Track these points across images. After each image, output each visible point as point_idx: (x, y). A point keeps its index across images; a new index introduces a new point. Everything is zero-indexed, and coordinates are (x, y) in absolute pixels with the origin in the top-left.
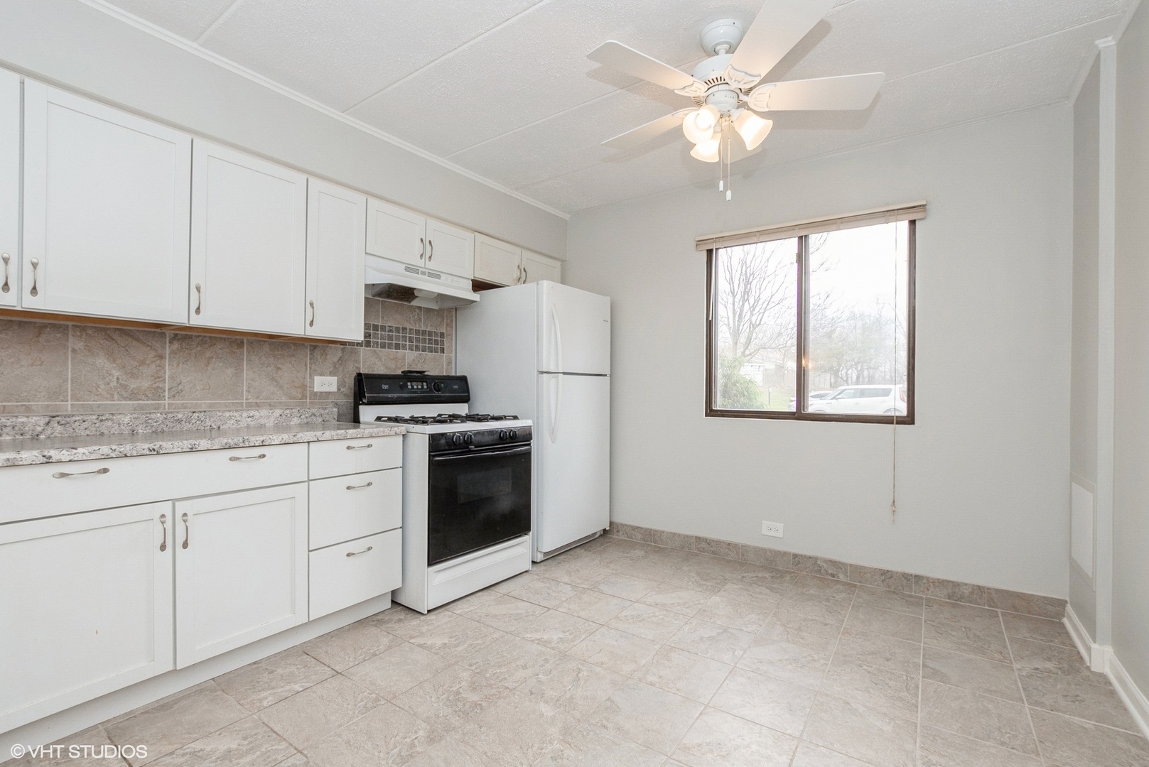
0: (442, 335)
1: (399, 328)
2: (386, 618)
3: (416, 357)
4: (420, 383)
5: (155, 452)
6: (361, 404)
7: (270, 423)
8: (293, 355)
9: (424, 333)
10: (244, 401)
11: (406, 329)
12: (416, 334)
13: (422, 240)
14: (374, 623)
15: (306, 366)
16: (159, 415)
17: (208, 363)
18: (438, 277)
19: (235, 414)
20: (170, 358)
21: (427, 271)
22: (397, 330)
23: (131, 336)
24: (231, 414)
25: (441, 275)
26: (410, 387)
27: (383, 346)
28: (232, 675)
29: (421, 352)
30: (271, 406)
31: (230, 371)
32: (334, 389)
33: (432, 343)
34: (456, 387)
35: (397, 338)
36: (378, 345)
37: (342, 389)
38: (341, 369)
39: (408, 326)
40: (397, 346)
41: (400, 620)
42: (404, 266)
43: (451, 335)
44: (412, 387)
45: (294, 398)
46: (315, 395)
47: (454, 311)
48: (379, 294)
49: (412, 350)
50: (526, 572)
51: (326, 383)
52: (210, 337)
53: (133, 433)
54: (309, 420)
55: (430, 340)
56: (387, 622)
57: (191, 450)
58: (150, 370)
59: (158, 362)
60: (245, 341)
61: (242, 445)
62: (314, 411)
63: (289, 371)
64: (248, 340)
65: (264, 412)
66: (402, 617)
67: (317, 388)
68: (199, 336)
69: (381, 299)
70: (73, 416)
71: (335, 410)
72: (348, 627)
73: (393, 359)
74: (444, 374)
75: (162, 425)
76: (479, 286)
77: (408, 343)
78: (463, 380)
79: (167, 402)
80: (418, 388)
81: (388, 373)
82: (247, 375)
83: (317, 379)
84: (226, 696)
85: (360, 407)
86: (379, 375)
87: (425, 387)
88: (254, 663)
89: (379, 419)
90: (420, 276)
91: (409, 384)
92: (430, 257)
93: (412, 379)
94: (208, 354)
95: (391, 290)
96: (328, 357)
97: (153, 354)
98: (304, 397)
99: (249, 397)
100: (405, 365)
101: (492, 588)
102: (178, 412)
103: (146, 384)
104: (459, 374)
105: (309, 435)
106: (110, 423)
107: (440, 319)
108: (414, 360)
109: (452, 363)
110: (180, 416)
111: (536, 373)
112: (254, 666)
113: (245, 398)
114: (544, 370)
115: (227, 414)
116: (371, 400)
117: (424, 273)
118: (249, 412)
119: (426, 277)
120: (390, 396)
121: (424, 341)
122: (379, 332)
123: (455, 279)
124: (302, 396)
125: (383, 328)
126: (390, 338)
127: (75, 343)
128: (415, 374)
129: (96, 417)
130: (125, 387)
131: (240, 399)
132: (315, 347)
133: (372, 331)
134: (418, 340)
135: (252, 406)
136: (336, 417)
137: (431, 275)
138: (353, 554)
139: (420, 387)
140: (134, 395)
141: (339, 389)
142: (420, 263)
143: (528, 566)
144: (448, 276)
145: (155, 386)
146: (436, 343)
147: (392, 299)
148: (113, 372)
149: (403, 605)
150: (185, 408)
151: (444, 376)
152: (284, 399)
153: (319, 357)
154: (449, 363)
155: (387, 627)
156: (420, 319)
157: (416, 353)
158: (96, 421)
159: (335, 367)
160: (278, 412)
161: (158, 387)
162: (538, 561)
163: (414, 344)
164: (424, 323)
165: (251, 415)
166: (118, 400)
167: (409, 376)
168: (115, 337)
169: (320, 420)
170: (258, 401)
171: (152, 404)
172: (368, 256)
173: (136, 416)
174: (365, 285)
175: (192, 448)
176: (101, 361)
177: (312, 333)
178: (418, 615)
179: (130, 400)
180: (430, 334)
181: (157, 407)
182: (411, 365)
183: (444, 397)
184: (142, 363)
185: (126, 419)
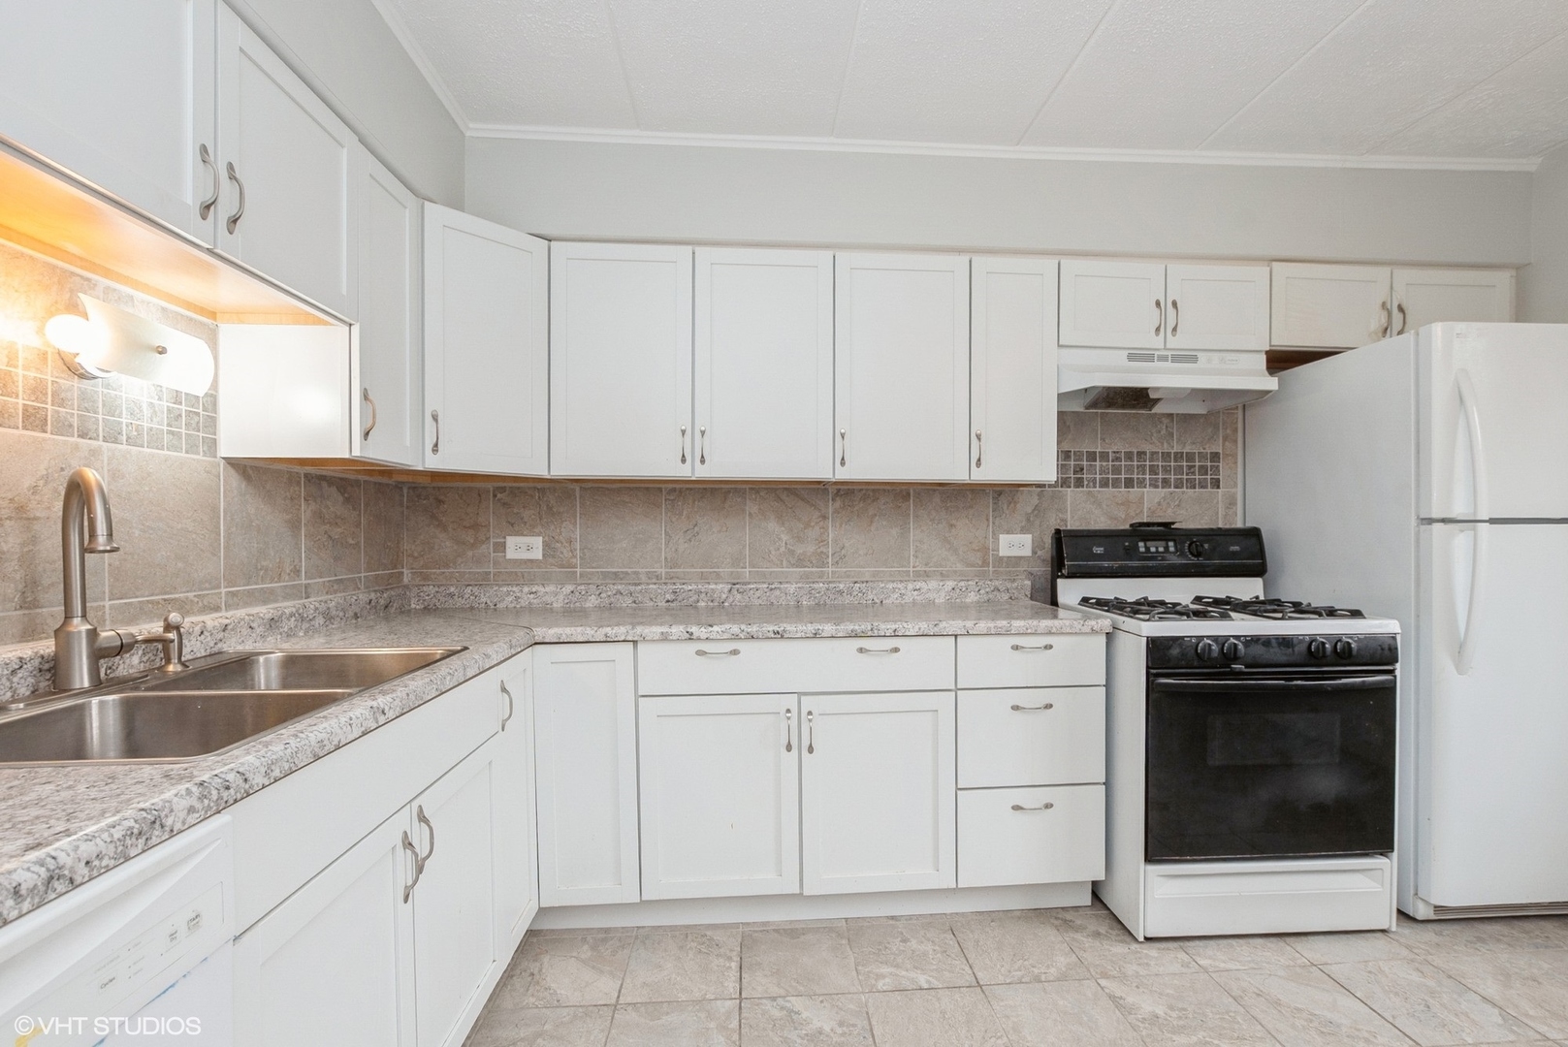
0: (1215, 456)
1: (1131, 453)
2: (1079, 922)
3: (1164, 498)
4: (1163, 543)
5: (779, 635)
6: (1059, 577)
7: (940, 599)
8: (971, 507)
9: (1178, 456)
10: (911, 569)
11: (1144, 453)
12: (1164, 460)
13: (1158, 304)
14: (1057, 922)
15: (988, 520)
16: (821, 585)
17: (872, 522)
18: (1194, 359)
19: (900, 586)
20: (833, 517)
21: (1169, 353)
22: (1129, 456)
23: (797, 495)
24: (895, 585)
25: (1199, 354)
26: (1142, 549)
27: (1105, 484)
28: (866, 924)
29: (1172, 489)
30: (944, 576)
31: (895, 532)
32: (1027, 552)
33: (1194, 473)
34: (1236, 548)
35: (1130, 469)
36: (1095, 484)
37: (1039, 553)
38: (1037, 522)
39: (1148, 448)
40: (1129, 483)
41: (1097, 935)
42: (1126, 352)
43: (1234, 456)
44: (1148, 549)
45: (972, 566)
46: (1000, 561)
47: (1240, 412)
48: (1094, 405)
49: (1156, 487)
50: (1383, 931)
51: (1018, 544)
52: (873, 490)
53: (798, 605)
54: (991, 596)
55: (1190, 467)
56: (1078, 929)
57: (816, 636)
58: (813, 533)
59: (821, 523)
60: (911, 491)
61: (870, 633)
62: (997, 583)
63: (967, 530)
64: (914, 490)
65: (933, 584)
66: (1102, 930)
67: (1004, 551)
68: (861, 490)
69: (1100, 411)
70: (749, 583)
71: (1028, 583)
72: (1018, 913)
73: (1122, 504)
74: (1220, 526)
75: (824, 597)
76: (1281, 361)
77: (1148, 477)
78: (1254, 534)
79: (830, 570)
80: (1157, 552)
81: (1113, 527)
82: (914, 536)
83: (1004, 539)
84: (849, 949)
85: (1059, 581)
86: (1096, 531)
87: (1172, 549)
88: (893, 918)
89: (1085, 601)
90: (1157, 364)
91: (1141, 544)
92: (1175, 329)
93: (1147, 537)
94: (871, 512)
95: (1111, 396)
96: (1018, 506)
97: (817, 513)
98: (985, 563)
99: (917, 564)
100: (1142, 511)
101: (1289, 940)
102: (839, 582)
103: (811, 548)
104: (1249, 524)
105: (955, 625)
106: (778, 593)
107: (1210, 430)
108: (1159, 504)
109: (1235, 504)
110: (841, 586)
111: (1413, 522)
112: (891, 922)
113: (912, 564)
114: (1435, 515)
115: (890, 586)
116: (1074, 571)
117: (1163, 358)
118: (915, 583)
119: (1169, 364)
120: (1106, 564)
121: (1179, 470)
122: (1098, 463)
123: (1233, 356)
124: (983, 562)
125: (1104, 456)
126: (1117, 470)
127: (752, 507)
128: (1155, 528)
129: (766, 586)
130: (792, 552)
131: (906, 567)
132: (1003, 494)
133: (1085, 463)
134: (1166, 470)
135: (919, 576)
136: (1028, 593)
137: (1176, 359)
138: (1022, 808)
139: (1161, 549)
140: (800, 562)
141: (1034, 552)
142: (1157, 342)
143: (1387, 919)
144: (1210, 354)
145: (819, 551)
146: (1205, 472)
147: (1117, 408)
148: (782, 536)
149: (1109, 909)
150: (848, 577)
151: (1220, 529)
152: (959, 567)
153: (1005, 507)
154: (1232, 503)
155: (1074, 939)
156: (1172, 435)
157: (1162, 492)
158: (766, 590)
159: (1028, 520)
160: (950, 584)
161: (822, 552)
162: (1419, 918)
163: (1160, 476)
164: (1179, 440)
165: (918, 587)
166: (787, 567)
167: (1142, 531)
168: (784, 497)
169: (1006, 597)
170: (927, 569)
171: (816, 572)
172: (1064, 351)
173: (800, 585)
174: (1058, 394)
175: (816, 634)
176: (772, 525)
177: (980, 476)
178: (1128, 939)
179: (797, 567)
180: (1190, 457)
181: (821, 575)
182: (1154, 512)
183: (1208, 566)
184: (807, 526)
185: (792, 588)
